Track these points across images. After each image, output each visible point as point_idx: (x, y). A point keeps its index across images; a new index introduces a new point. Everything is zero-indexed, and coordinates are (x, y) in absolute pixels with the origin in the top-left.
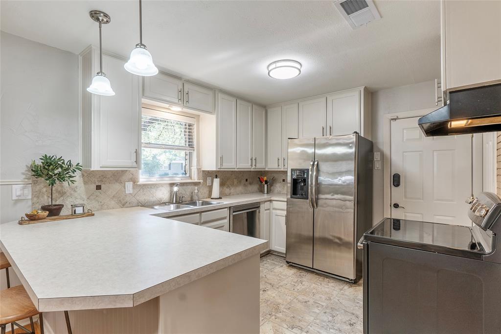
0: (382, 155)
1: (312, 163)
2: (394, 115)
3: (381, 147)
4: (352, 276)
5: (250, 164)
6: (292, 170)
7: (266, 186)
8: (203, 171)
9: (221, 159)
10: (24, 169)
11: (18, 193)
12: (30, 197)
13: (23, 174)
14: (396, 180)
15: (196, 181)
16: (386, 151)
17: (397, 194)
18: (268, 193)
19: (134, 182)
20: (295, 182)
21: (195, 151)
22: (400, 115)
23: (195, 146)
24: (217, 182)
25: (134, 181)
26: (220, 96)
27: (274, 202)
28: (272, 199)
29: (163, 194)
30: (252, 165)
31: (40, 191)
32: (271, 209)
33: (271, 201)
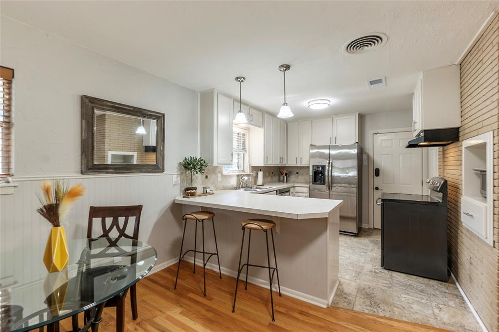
0: (368, 156)
1: (328, 161)
2: (376, 131)
3: (367, 151)
4: (355, 231)
5: (279, 161)
6: (313, 166)
7: (285, 177)
8: (252, 167)
9: (266, 158)
10: (177, 165)
11: (176, 180)
12: (179, 183)
13: (176, 168)
14: (377, 172)
15: (248, 173)
16: (371, 154)
17: (377, 181)
18: (287, 182)
19: (221, 174)
20: (316, 174)
21: (247, 153)
22: (379, 131)
23: (247, 149)
24: (261, 174)
25: (221, 172)
26: (266, 115)
27: (296, 188)
28: (295, 185)
29: (233, 182)
30: (280, 162)
31: (184, 179)
32: (294, 193)
33: (294, 187)
